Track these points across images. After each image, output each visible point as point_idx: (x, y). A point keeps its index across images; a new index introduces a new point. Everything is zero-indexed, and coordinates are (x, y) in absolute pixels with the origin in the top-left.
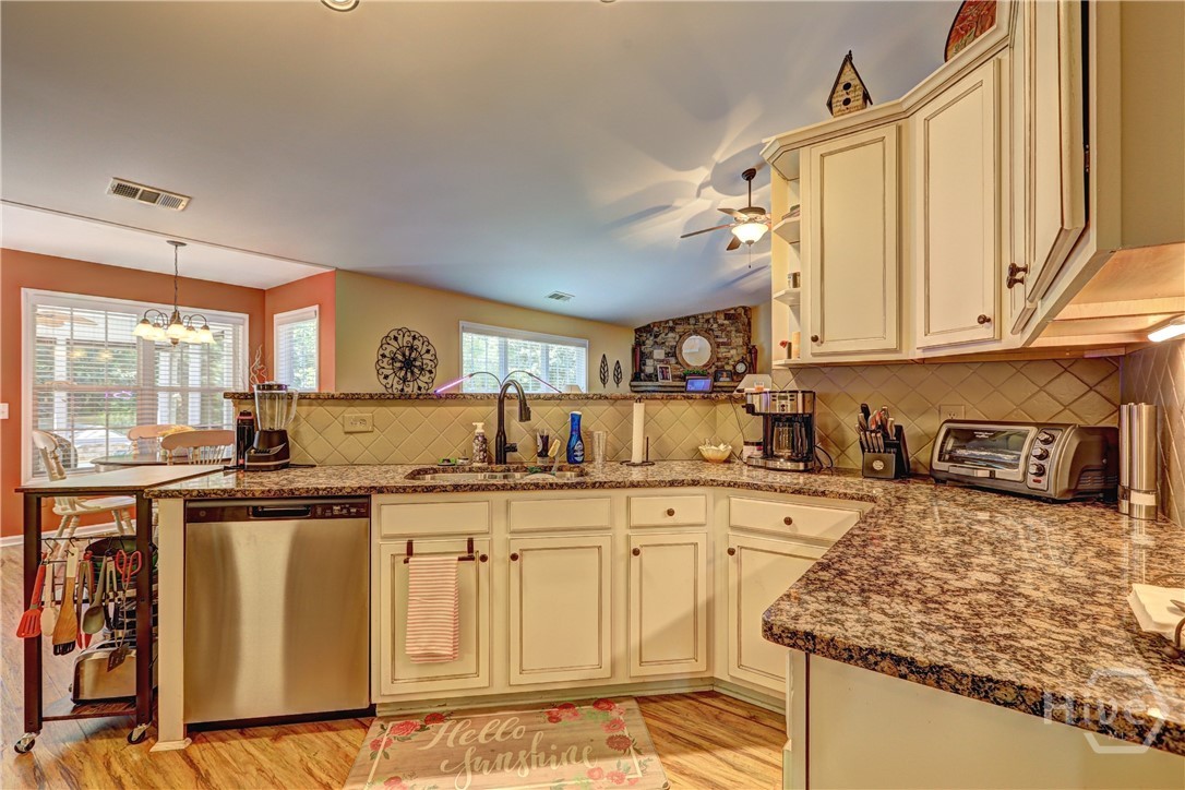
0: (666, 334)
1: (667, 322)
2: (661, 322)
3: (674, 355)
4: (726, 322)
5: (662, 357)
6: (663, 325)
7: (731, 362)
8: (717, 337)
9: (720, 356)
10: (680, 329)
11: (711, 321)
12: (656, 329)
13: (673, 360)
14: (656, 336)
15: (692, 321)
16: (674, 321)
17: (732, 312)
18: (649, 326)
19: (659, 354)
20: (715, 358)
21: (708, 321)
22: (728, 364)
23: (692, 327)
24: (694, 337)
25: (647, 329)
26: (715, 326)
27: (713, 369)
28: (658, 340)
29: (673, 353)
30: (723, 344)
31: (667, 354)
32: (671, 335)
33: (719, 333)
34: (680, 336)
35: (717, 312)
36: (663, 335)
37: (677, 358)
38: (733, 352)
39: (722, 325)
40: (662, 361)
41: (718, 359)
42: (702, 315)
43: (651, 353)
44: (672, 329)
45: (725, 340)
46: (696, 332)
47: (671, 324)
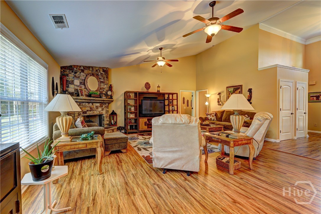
0: (80, 73)
1: (80, 67)
2: (78, 66)
3: (84, 84)
4: (103, 73)
5: (78, 84)
6: (78, 68)
7: (105, 91)
8: (100, 79)
9: (101, 87)
10: (86, 71)
11: (98, 71)
12: (75, 69)
13: (83, 87)
14: (76, 73)
15: (91, 69)
16: (84, 67)
17: (105, 69)
18: (71, 66)
19: (77, 82)
20: (100, 89)
21: (97, 70)
22: (104, 91)
23: (91, 72)
24: (92, 77)
25: (71, 68)
26: (99, 74)
27: (99, 93)
28: (77, 75)
29: (83, 83)
30: (102, 82)
31: (81, 83)
32: (82, 74)
33: (100, 77)
34: (86, 76)
35: (100, 68)
36: (78, 73)
37: (85, 86)
38: (106, 86)
39: (102, 74)
40: (78, 86)
41: (101, 88)
42: (95, 67)
43: (73, 81)
44: (83, 71)
45: (103, 80)
46: (93, 75)
47: (82, 68)
